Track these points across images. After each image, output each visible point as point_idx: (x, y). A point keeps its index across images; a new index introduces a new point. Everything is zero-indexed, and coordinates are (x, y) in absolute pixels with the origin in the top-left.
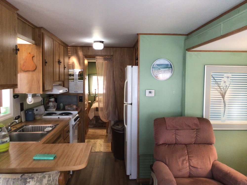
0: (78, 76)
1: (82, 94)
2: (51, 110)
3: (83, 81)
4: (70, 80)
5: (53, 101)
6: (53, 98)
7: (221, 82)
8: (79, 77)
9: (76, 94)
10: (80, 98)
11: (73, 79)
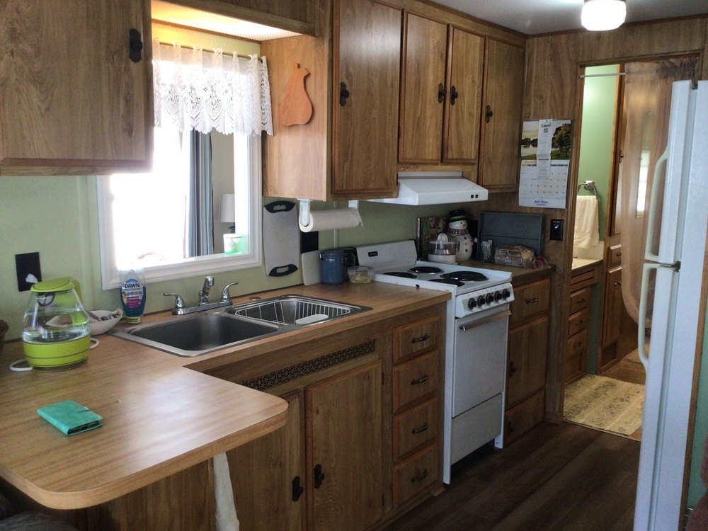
0: (553, 147)
1: (561, 210)
2: (440, 258)
3: (567, 162)
4: (523, 161)
5: (458, 230)
6: (460, 222)
8: (554, 149)
9: (541, 212)
10: (552, 226)
11: (534, 157)
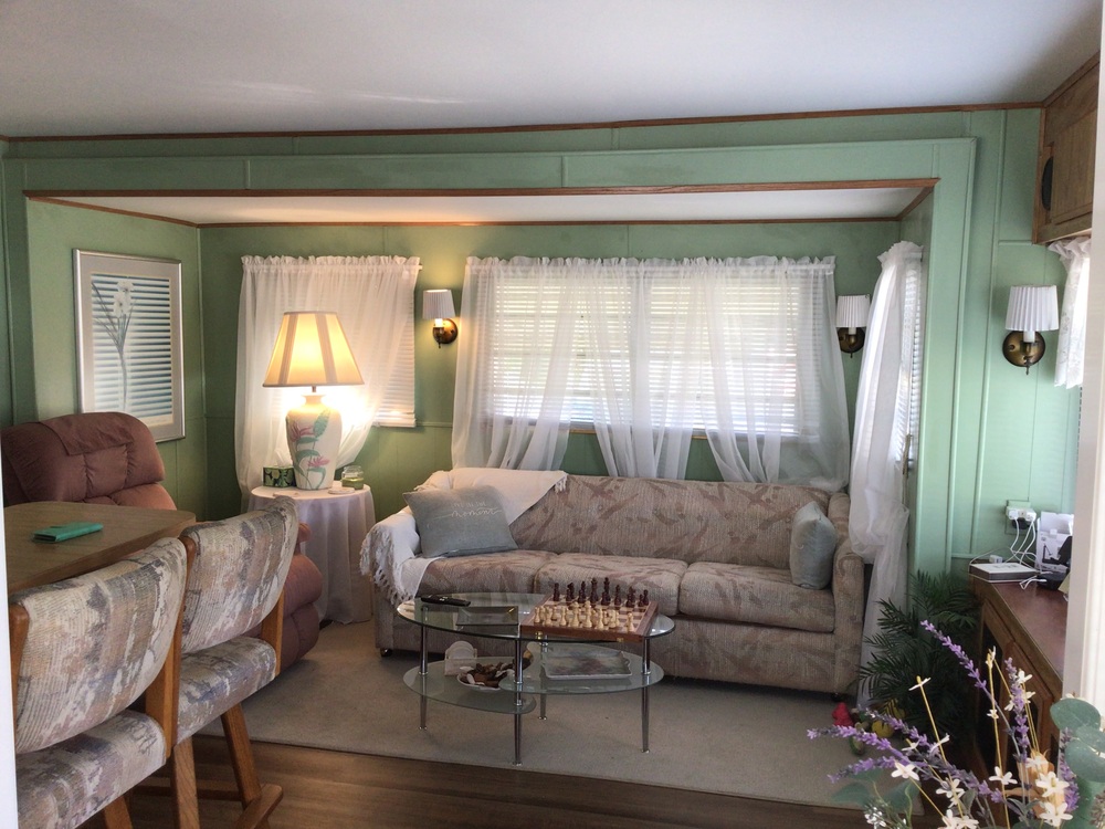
7: (112, 304)
